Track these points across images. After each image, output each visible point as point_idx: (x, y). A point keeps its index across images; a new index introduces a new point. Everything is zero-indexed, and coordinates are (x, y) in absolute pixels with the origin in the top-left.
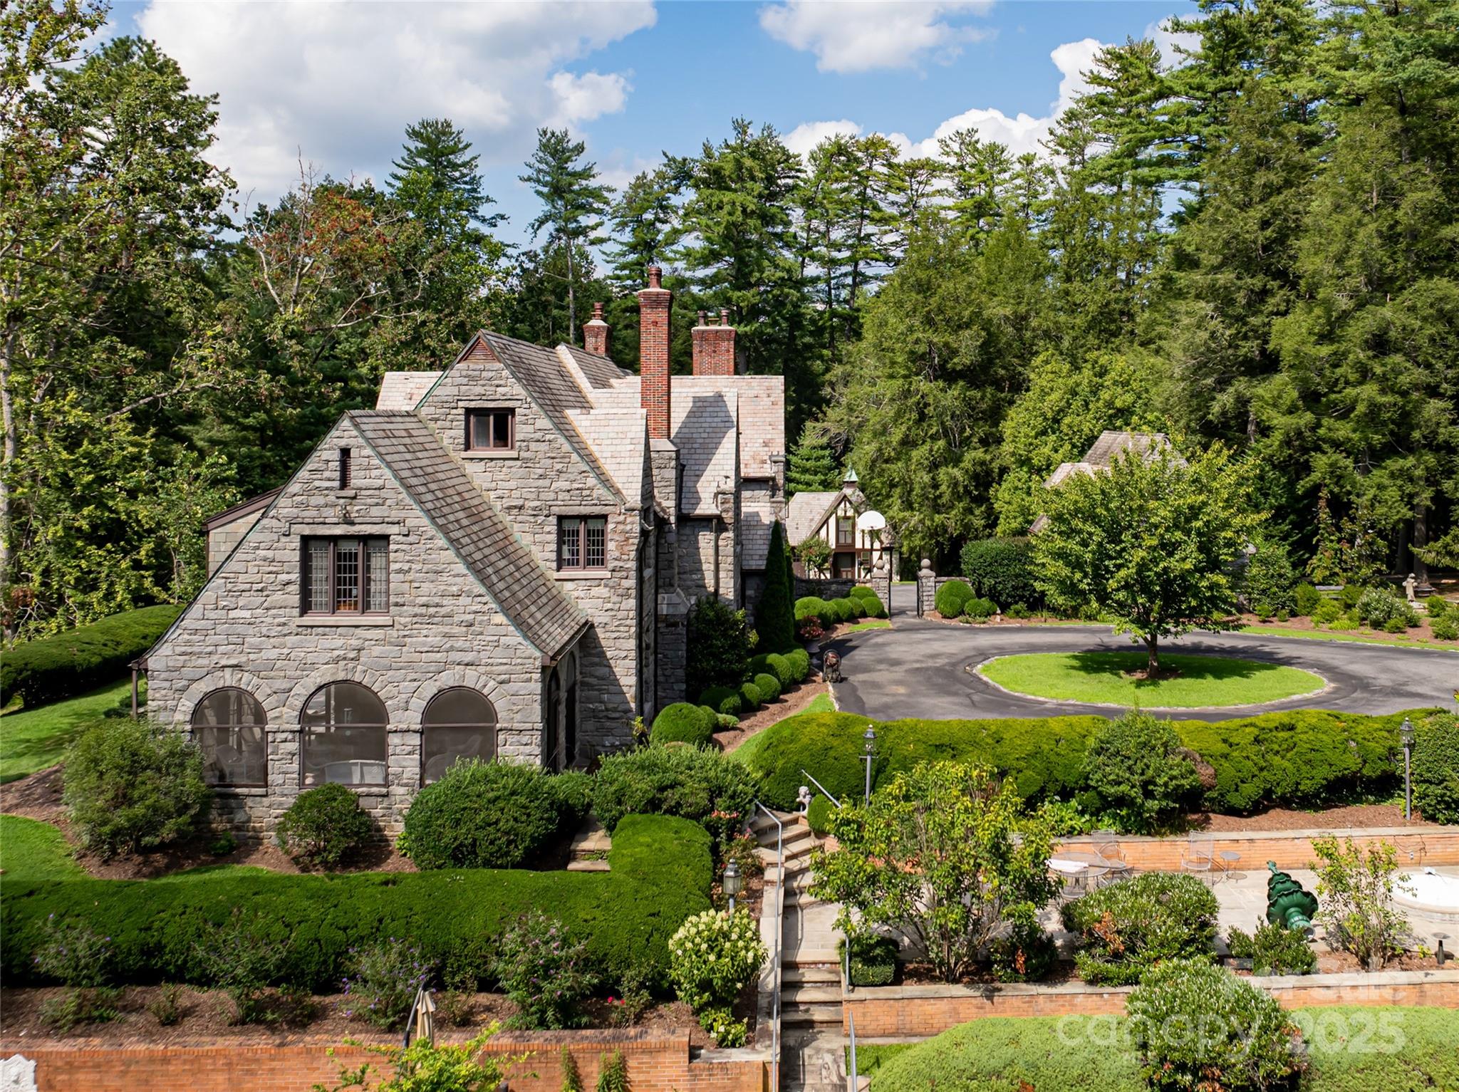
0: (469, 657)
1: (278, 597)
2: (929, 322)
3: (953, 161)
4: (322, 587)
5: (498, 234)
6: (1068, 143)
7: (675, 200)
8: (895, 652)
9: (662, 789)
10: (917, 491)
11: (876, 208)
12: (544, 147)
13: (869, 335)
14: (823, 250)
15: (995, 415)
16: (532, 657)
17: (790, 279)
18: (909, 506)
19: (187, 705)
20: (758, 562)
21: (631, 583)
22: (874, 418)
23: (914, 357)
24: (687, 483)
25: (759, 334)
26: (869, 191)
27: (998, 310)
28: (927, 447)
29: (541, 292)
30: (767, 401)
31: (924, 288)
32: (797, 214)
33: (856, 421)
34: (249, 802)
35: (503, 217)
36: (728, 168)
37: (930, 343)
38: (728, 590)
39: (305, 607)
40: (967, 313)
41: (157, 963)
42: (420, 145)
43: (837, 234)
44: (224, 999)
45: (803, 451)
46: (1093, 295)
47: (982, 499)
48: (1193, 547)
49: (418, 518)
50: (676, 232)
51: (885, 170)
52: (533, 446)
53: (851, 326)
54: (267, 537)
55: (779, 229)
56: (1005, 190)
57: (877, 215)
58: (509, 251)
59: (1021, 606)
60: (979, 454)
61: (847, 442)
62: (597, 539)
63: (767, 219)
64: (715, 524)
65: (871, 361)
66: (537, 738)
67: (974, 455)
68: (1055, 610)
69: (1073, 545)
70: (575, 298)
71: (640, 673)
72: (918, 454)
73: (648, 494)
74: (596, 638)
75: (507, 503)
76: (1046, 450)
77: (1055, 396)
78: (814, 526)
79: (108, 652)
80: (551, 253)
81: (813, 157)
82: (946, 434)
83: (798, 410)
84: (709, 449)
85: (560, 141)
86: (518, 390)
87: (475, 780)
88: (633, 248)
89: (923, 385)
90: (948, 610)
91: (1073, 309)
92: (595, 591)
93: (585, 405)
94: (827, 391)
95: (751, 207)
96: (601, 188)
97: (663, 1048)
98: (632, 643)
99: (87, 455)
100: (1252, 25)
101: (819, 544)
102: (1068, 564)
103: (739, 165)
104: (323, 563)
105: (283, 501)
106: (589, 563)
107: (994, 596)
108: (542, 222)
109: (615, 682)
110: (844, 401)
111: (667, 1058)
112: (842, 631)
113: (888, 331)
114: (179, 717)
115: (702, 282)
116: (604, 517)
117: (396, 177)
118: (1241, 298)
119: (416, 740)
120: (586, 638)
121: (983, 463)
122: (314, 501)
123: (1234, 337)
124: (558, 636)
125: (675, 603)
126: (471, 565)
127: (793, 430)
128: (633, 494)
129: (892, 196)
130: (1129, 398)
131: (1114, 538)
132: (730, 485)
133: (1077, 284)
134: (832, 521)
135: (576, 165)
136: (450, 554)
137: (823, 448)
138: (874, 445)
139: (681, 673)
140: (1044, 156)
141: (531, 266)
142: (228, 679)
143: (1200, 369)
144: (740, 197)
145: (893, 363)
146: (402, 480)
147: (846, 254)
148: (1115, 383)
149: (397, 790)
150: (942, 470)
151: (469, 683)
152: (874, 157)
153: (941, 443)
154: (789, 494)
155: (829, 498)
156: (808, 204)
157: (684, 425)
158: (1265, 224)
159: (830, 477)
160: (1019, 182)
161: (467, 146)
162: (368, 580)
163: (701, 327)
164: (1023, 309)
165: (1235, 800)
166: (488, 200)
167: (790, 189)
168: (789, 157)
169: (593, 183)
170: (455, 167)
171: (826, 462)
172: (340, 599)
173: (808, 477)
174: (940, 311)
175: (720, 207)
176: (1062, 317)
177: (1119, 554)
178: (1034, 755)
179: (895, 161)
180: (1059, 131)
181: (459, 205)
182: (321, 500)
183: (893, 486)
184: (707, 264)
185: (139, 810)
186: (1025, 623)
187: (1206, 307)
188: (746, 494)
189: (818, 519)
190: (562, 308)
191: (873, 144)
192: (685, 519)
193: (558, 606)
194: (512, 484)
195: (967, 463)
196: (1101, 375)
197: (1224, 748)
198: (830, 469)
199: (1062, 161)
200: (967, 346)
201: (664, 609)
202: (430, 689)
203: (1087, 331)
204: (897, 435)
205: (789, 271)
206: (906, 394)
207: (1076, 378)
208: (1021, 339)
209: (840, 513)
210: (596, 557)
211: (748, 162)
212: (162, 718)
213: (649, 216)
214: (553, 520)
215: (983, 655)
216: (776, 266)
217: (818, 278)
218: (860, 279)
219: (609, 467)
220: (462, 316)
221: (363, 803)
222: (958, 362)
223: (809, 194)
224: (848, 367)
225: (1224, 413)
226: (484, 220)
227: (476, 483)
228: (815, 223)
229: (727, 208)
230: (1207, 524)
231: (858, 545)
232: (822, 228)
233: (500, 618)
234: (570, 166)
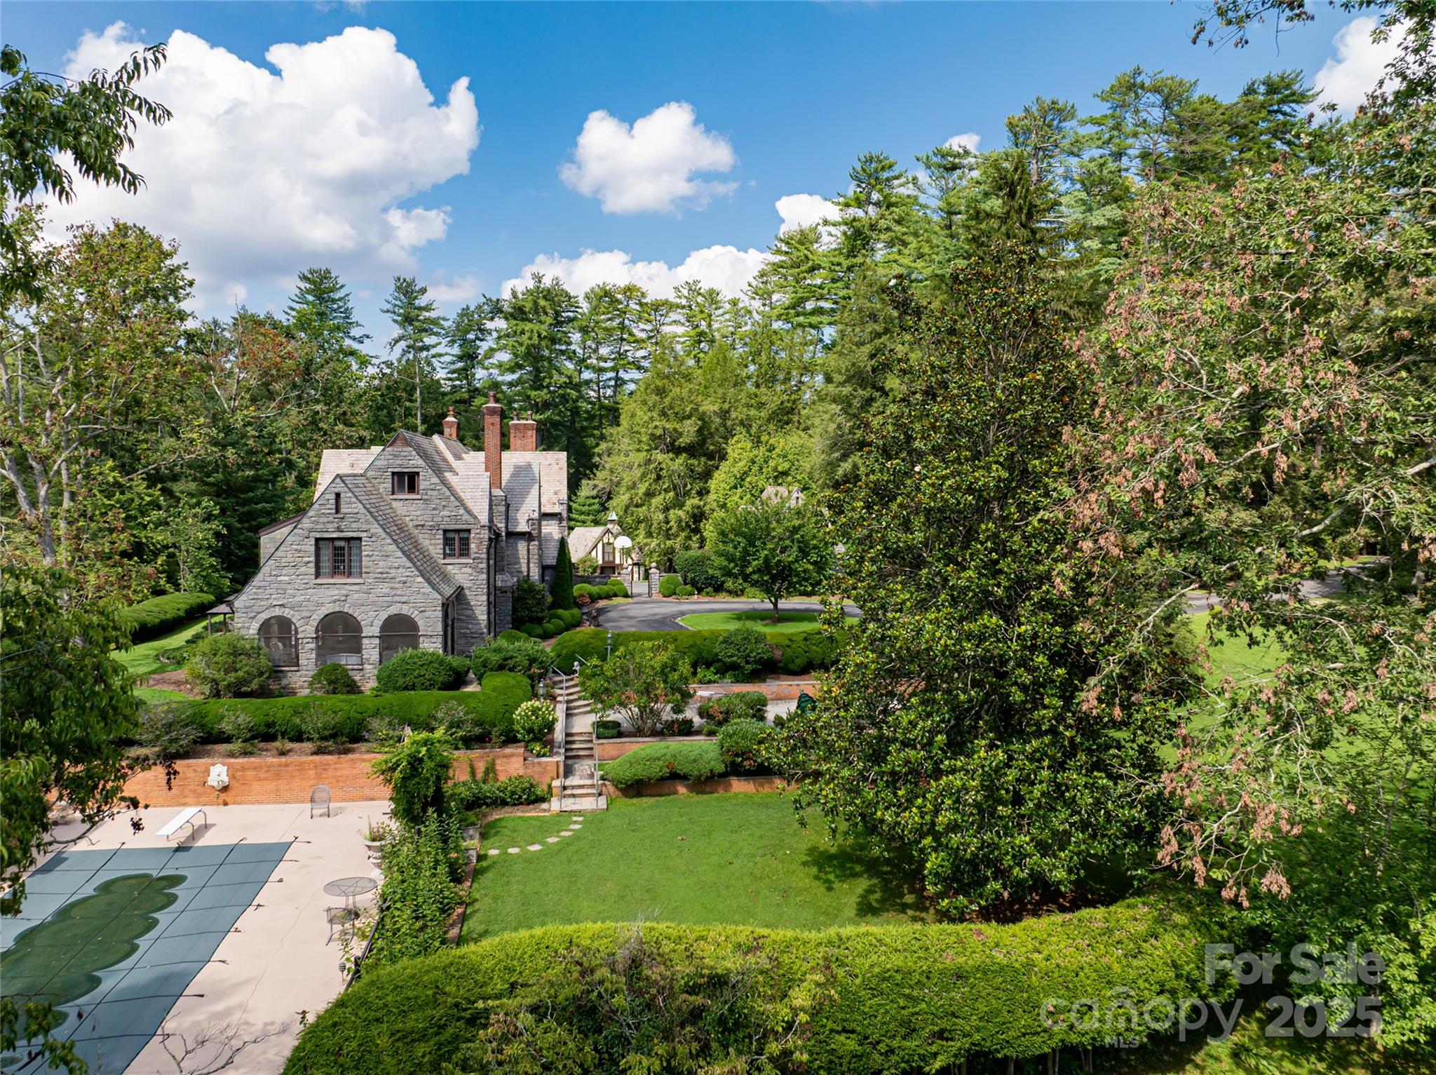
0: (404, 599)
1: (303, 569)
2: (663, 414)
3: (684, 302)
4: (326, 564)
5: (364, 349)
6: (760, 292)
7: (489, 325)
8: (631, 613)
9: (506, 659)
10: (655, 525)
11: (631, 334)
12: (399, 289)
13: (624, 421)
14: (595, 361)
15: (707, 475)
16: (437, 599)
17: (571, 383)
18: (649, 534)
19: (255, 626)
20: (551, 559)
21: (484, 565)
22: (627, 478)
23: (653, 437)
24: (511, 514)
25: (549, 420)
26: (627, 322)
27: (710, 407)
28: (662, 496)
29: (397, 389)
30: (556, 467)
31: (661, 392)
32: (576, 337)
33: (615, 480)
34: (289, 674)
35: (368, 337)
36: (528, 306)
37: (664, 429)
38: (535, 574)
39: (317, 575)
40: (688, 409)
41: (272, 730)
42: (308, 286)
43: (604, 351)
44: (308, 746)
45: (580, 500)
46: (774, 397)
47: (697, 531)
48: (795, 548)
49: (375, 528)
50: (492, 350)
51: (638, 307)
52: (430, 493)
53: (612, 414)
54: (297, 539)
55: (564, 347)
56: (721, 324)
57: (632, 339)
58: (374, 361)
59: (710, 589)
60: (696, 501)
61: (610, 493)
62: (465, 543)
63: (554, 341)
64: (527, 536)
65: (626, 440)
66: (440, 639)
67: (692, 502)
68: (730, 592)
69: (730, 548)
70: (421, 393)
71: (489, 613)
72: (657, 501)
73: (491, 520)
74: (465, 595)
75: (416, 523)
76: (736, 498)
77: (741, 464)
78: (588, 549)
79: (162, 617)
80: (403, 362)
81: (587, 297)
82: (675, 489)
83: (577, 471)
84: (523, 495)
85: (409, 285)
86: (421, 462)
87: (411, 657)
88: (460, 358)
89: (659, 456)
90: (666, 592)
91: (761, 405)
92: (465, 570)
93: (451, 470)
94: (596, 459)
95: (544, 334)
96: (438, 318)
97: (512, 755)
98: (485, 598)
99: (118, 501)
100: (871, 226)
101: (591, 560)
102: (728, 559)
103: (536, 303)
104: (327, 554)
105: (305, 520)
106: (461, 555)
107: (694, 583)
108: (397, 341)
109: (476, 618)
110: (607, 466)
111: (514, 760)
112: (602, 604)
113: (637, 420)
114: (251, 632)
115: (511, 384)
116: (469, 531)
117: (292, 309)
118: (856, 403)
119: (377, 641)
120: (460, 593)
121: (699, 507)
122: (322, 520)
123: (852, 428)
124: (448, 591)
125: (504, 580)
126: (404, 553)
127: (573, 485)
128: (484, 518)
129: (642, 326)
130: (786, 465)
131: (752, 544)
132: (536, 515)
133: (763, 389)
134: (600, 546)
135: (422, 301)
136: (394, 547)
137: (593, 498)
138: (627, 496)
139: (509, 618)
140: (745, 302)
141: (388, 371)
142: (277, 612)
143: (834, 446)
144: (536, 327)
145: (640, 442)
146: (367, 510)
147: (609, 364)
148: (779, 456)
149: (367, 667)
150: (672, 511)
151: (404, 612)
152: (630, 298)
153: (672, 494)
154: (571, 528)
155: (600, 530)
156: (584, 330)
157: (509, 481)
158: (872, 356)
159: (599, 517)
160: (727, 316)
161: (342, 287)
162: (350, 561)
163: (515, 422)
164: (726, 406)
165: (792, 667)
166: (358, 325)
167: (571, 320)
168: (570, 298)
169: (433, 314)
170: (334, 301)
171: (596, 507)
172: (335, 571)
173: (583, 517)
174: (671, 408)
175: (523, 333)
176: (753, 412)
177: (754, 554)
178: (692, 646)
179: (644, 301)
180: (754, 283)
181: (338, 328)
182: (325, 520)
183: (640, 522)
184: (513, 372)
185: (240, 673)
186: (711, 599)
187: (835, 408)
188: (544, 523)
189: (590, 545)
190: (411, 401)
191: (629, 289)
192: (510, 534)
193: (445, 577)
194: (418, 513)
195: (688, 507)
196: (770, 451)
197: (787, 642)
198: (599, 512)
199: (757, 304)
200: (688, 431)
201: (499, 584)
202: (384, 615)
203: (769, 421)
204: (642, 488)
205: (570, 377)
206: (648, 462)
207: (755, 452)
208: (725, 426)
209: (605, 540)
210: (465, 552)
211: (542, 302)
212: (243, 632)
213: (471, 336)
214: (441, 532)
215: (683, 614)
216: (561, 373)
217: (591, 381)
218: (620, 382)
219: (470, 504)
220: (344, 407)
221: (351, 673)
222: (683, 441)
223: (584, 324)
224: (610, 444)
225: (845, 475)
226: (355, 339)
227: (398, 512)
228: (589, 343)
229: (528, 334)
230: (802, 536)
231: (617, 562)
232: (594, 346)
233: (420, 579)
234: (417, 302)
